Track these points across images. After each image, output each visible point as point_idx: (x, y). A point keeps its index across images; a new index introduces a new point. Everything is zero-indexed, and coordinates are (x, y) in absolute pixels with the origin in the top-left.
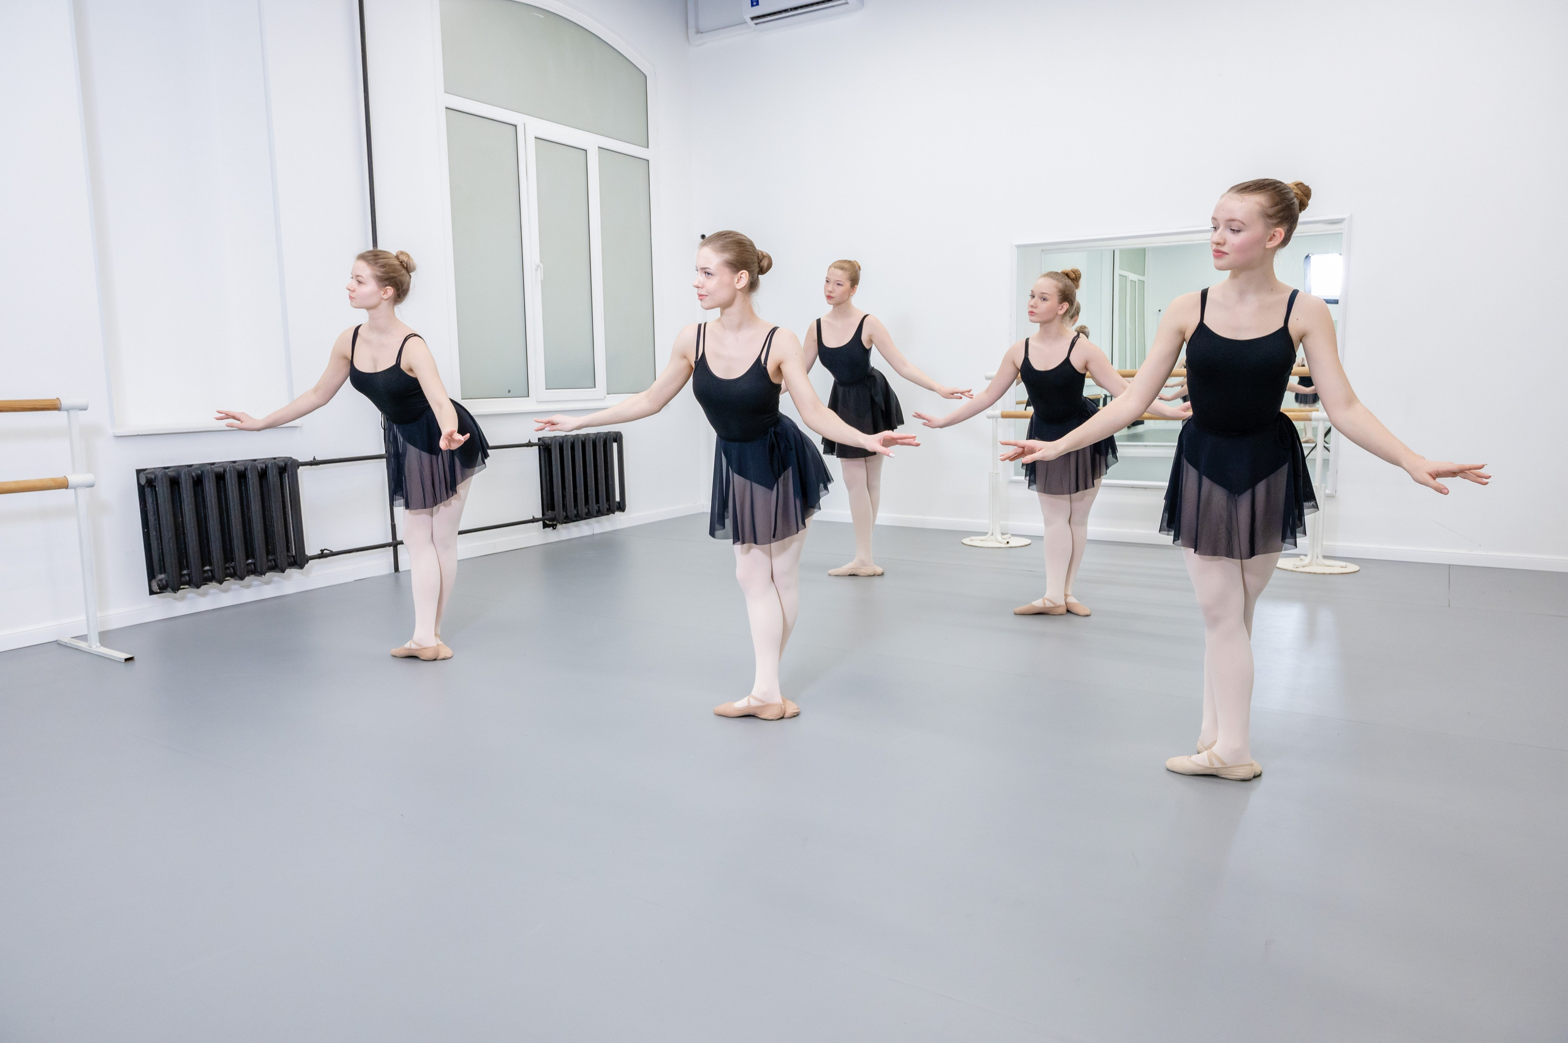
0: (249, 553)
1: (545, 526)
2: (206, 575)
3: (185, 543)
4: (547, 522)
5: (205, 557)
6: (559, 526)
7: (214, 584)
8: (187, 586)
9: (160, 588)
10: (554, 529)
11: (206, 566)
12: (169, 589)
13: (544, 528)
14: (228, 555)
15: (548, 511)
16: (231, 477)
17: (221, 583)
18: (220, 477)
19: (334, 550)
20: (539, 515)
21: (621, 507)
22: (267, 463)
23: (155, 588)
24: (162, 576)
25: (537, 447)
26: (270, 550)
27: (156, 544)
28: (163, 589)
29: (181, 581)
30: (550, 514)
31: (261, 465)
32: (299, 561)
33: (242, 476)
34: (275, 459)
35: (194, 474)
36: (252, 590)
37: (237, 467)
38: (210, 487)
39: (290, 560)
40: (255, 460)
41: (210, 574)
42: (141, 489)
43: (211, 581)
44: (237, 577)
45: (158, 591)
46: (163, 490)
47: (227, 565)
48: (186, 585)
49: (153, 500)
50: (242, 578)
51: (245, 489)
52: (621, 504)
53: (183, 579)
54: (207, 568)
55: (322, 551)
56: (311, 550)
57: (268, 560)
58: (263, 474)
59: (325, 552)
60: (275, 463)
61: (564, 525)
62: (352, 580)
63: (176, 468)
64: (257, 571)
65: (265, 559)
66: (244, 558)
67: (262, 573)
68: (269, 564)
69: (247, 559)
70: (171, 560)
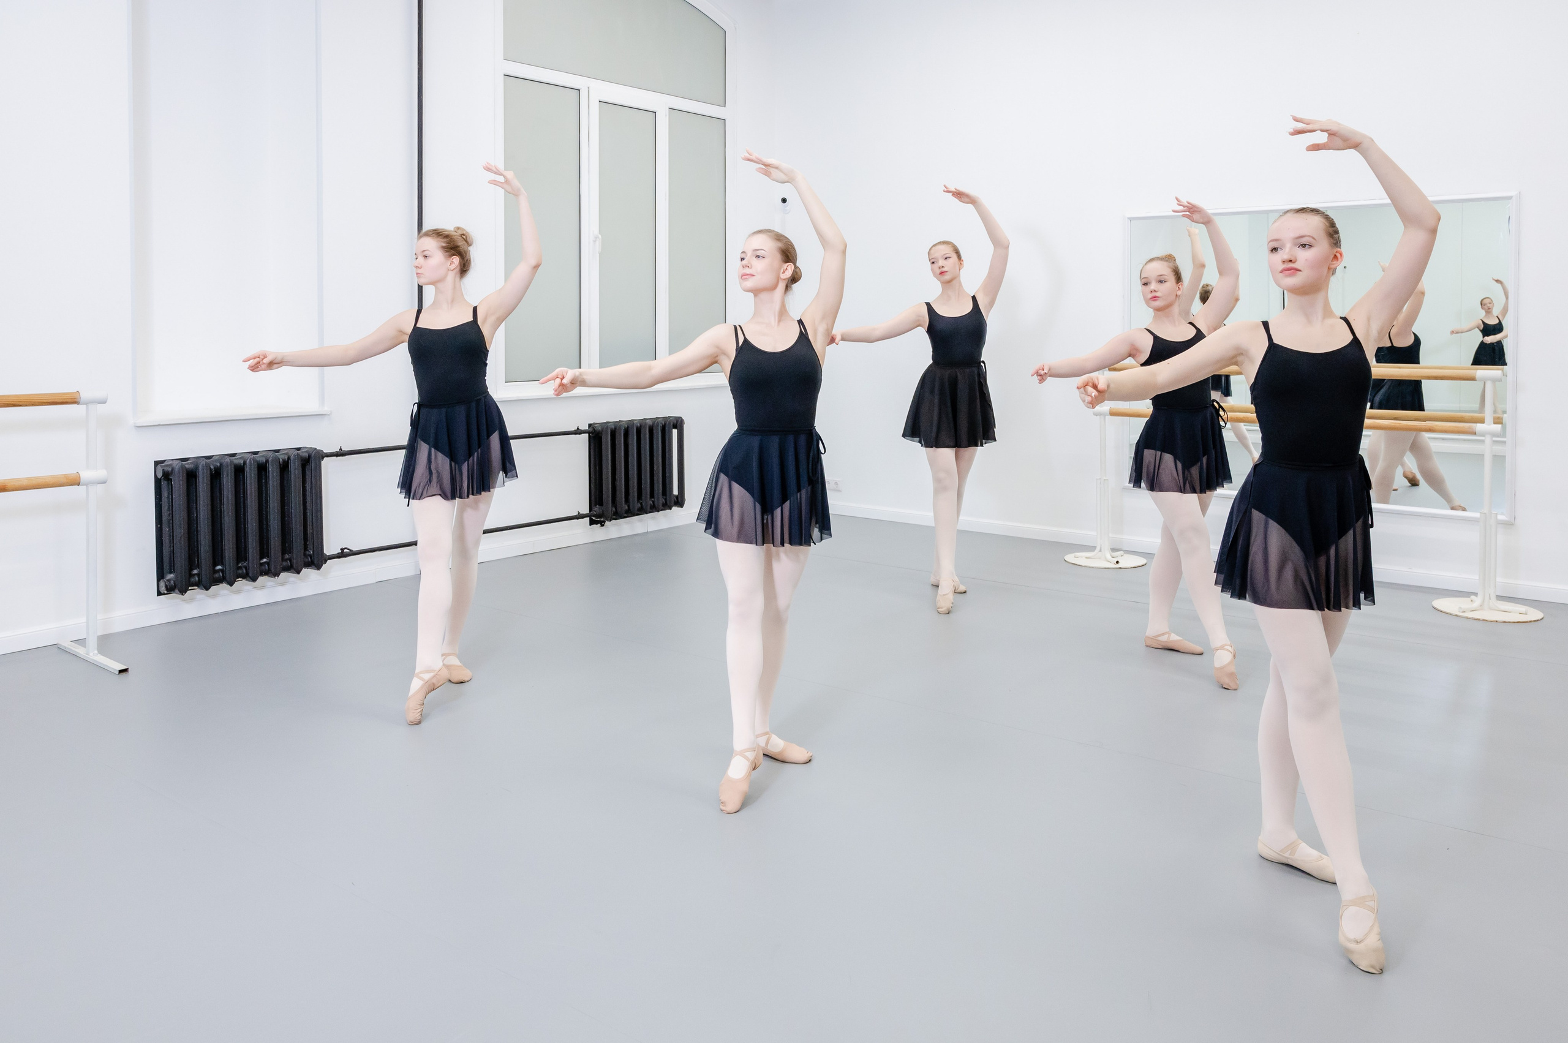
0: (264, 552)
1: (592, 522)
2: (217, 575)
3: (197, 541)
4: (594, 518)
5: (217, 556)
6: (607, 523)
7: (224, 585)
8: (196, 588)
9: (167, 590)
10: (603, 525)
11: (218, 565)
12: (177, 591)
13: (590, 525)
14: (241, 554)
15: (596, 506)
16: (250, 469)
17: (231, 584)
18: (239, 470)
19: (354, 549)
20: (586, 511)
21: (679, 502)
22: (290, 454)
23: (163, 589)
24: (171, 576)
25: (587, 434)
26: (286, 548)
27: (167, 541)
28: (170, 590)
29: (189, 580)
30: (597, 509)
31: (283, 457)
32: (316, 559)
33: (262, 468)
34: (298, 449)
35: (212, 467)
36: (265, 591)
37: (258, 459)
38: (227, 482)
39: (306, 560)
40: (277, 451)
41: (221, 574)
42: (158, 482)
43: (221, 582)
44: (248, 578)
45: (166, 592)
46: (179, 484)
47: (240, 565)
48: (195, 586)
49: (169, 494)
50: (254, 580)
51: (265, 483)
52: (680, 499)
53: (192, 580)
54: (219, 567)
55: (342, 549)
56: (330, 548)
57: (283, 560)
58: (284, 467)
59: (346, 550)
60: (298, 455)
61: (613, 521)
63: (194, 460)
64: (271, 572)
65: (280, 559)
66: (258, 557)
67: (277, 575)
68: (284, 563)
69: (261, 558)
70: (181, 560)
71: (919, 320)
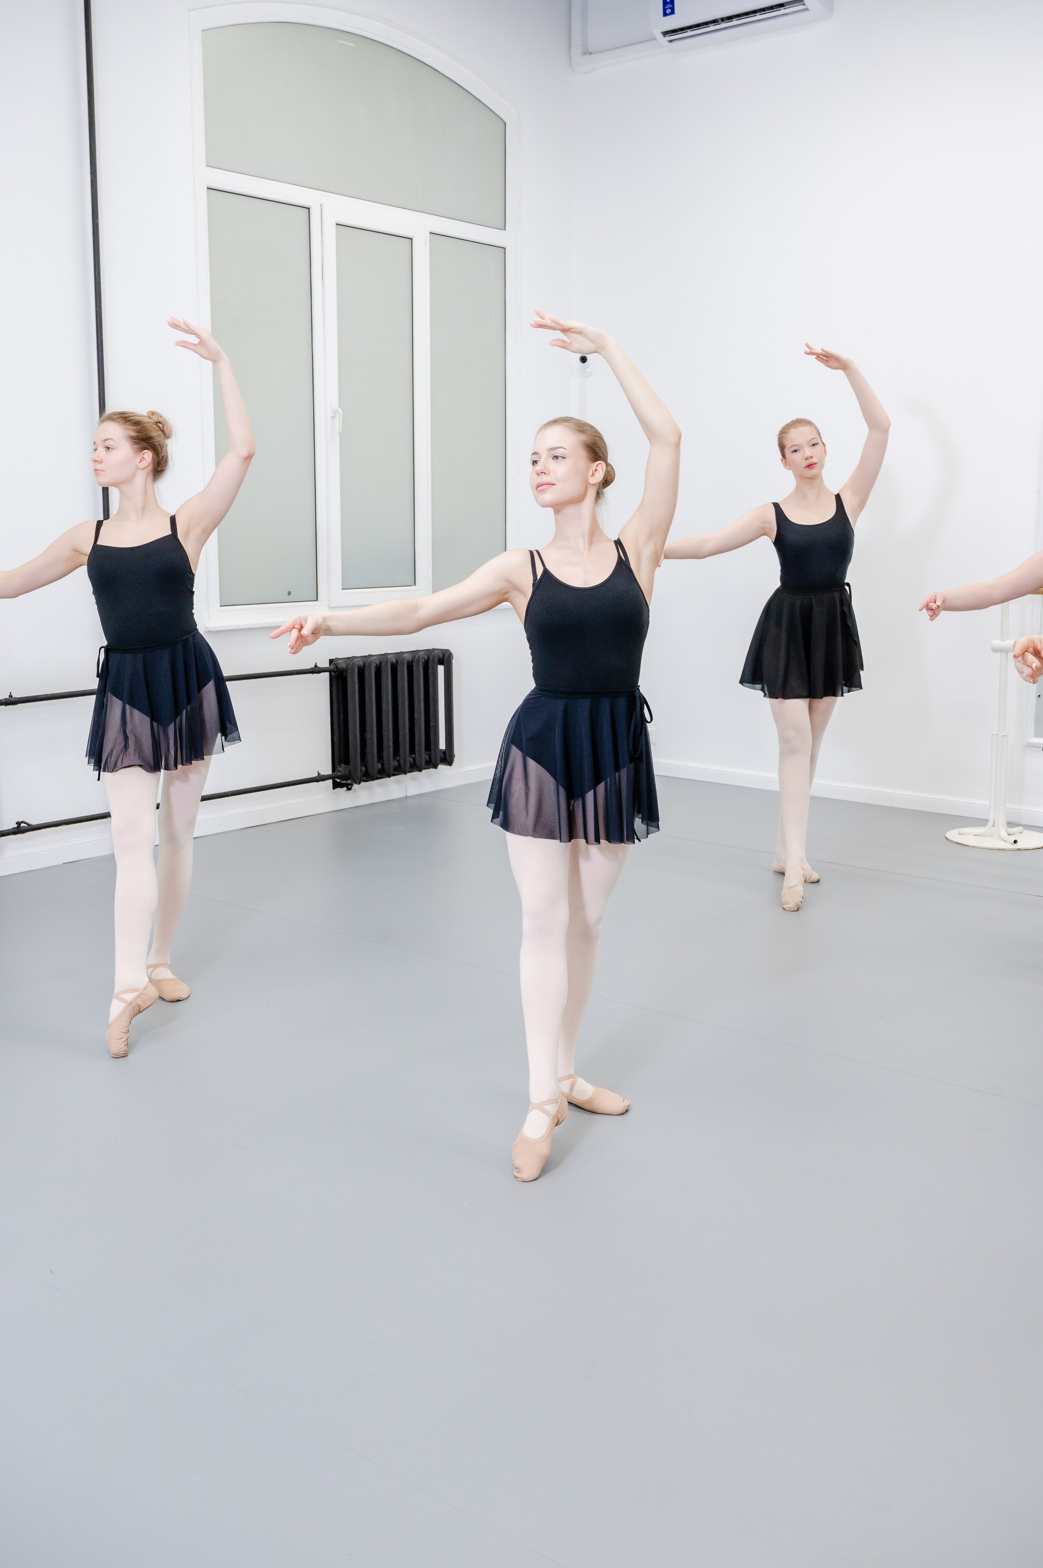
1: (336, 786)
4: (338, 780)
6: (356, 786)
10: (349, 789)
13: (333, 789)
15: (340, 764)
19: (34, 823)
20: (327, 770)
21: (447, 758)
25: (328, 674)
30: (342, 769)
52: (447, 755)
59: (22, 825)
61: (363, 784)
62: (60, 862)
71: (764, 528)
